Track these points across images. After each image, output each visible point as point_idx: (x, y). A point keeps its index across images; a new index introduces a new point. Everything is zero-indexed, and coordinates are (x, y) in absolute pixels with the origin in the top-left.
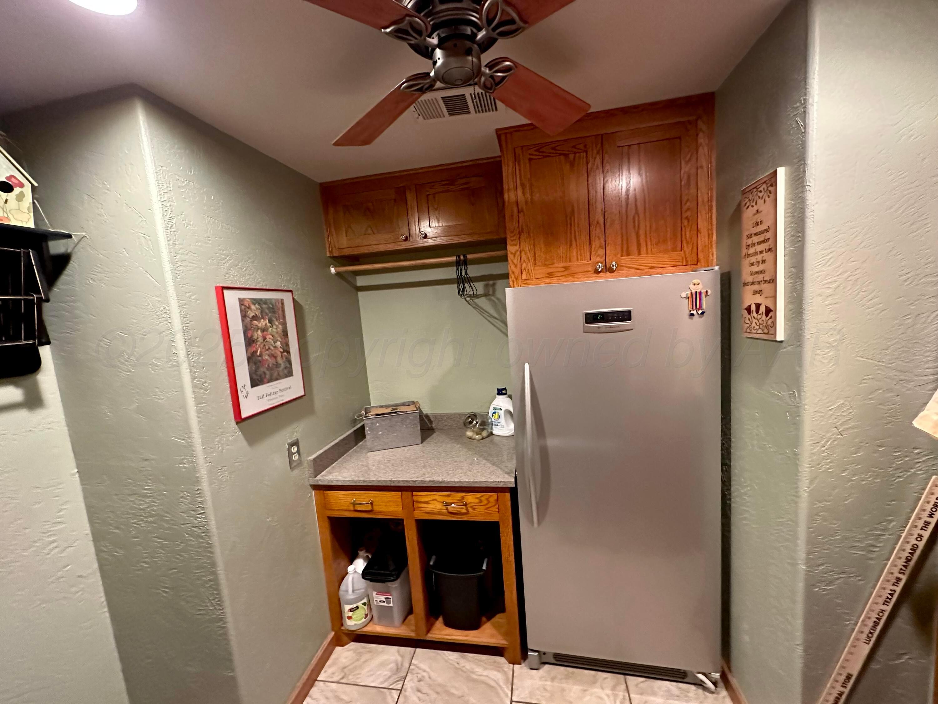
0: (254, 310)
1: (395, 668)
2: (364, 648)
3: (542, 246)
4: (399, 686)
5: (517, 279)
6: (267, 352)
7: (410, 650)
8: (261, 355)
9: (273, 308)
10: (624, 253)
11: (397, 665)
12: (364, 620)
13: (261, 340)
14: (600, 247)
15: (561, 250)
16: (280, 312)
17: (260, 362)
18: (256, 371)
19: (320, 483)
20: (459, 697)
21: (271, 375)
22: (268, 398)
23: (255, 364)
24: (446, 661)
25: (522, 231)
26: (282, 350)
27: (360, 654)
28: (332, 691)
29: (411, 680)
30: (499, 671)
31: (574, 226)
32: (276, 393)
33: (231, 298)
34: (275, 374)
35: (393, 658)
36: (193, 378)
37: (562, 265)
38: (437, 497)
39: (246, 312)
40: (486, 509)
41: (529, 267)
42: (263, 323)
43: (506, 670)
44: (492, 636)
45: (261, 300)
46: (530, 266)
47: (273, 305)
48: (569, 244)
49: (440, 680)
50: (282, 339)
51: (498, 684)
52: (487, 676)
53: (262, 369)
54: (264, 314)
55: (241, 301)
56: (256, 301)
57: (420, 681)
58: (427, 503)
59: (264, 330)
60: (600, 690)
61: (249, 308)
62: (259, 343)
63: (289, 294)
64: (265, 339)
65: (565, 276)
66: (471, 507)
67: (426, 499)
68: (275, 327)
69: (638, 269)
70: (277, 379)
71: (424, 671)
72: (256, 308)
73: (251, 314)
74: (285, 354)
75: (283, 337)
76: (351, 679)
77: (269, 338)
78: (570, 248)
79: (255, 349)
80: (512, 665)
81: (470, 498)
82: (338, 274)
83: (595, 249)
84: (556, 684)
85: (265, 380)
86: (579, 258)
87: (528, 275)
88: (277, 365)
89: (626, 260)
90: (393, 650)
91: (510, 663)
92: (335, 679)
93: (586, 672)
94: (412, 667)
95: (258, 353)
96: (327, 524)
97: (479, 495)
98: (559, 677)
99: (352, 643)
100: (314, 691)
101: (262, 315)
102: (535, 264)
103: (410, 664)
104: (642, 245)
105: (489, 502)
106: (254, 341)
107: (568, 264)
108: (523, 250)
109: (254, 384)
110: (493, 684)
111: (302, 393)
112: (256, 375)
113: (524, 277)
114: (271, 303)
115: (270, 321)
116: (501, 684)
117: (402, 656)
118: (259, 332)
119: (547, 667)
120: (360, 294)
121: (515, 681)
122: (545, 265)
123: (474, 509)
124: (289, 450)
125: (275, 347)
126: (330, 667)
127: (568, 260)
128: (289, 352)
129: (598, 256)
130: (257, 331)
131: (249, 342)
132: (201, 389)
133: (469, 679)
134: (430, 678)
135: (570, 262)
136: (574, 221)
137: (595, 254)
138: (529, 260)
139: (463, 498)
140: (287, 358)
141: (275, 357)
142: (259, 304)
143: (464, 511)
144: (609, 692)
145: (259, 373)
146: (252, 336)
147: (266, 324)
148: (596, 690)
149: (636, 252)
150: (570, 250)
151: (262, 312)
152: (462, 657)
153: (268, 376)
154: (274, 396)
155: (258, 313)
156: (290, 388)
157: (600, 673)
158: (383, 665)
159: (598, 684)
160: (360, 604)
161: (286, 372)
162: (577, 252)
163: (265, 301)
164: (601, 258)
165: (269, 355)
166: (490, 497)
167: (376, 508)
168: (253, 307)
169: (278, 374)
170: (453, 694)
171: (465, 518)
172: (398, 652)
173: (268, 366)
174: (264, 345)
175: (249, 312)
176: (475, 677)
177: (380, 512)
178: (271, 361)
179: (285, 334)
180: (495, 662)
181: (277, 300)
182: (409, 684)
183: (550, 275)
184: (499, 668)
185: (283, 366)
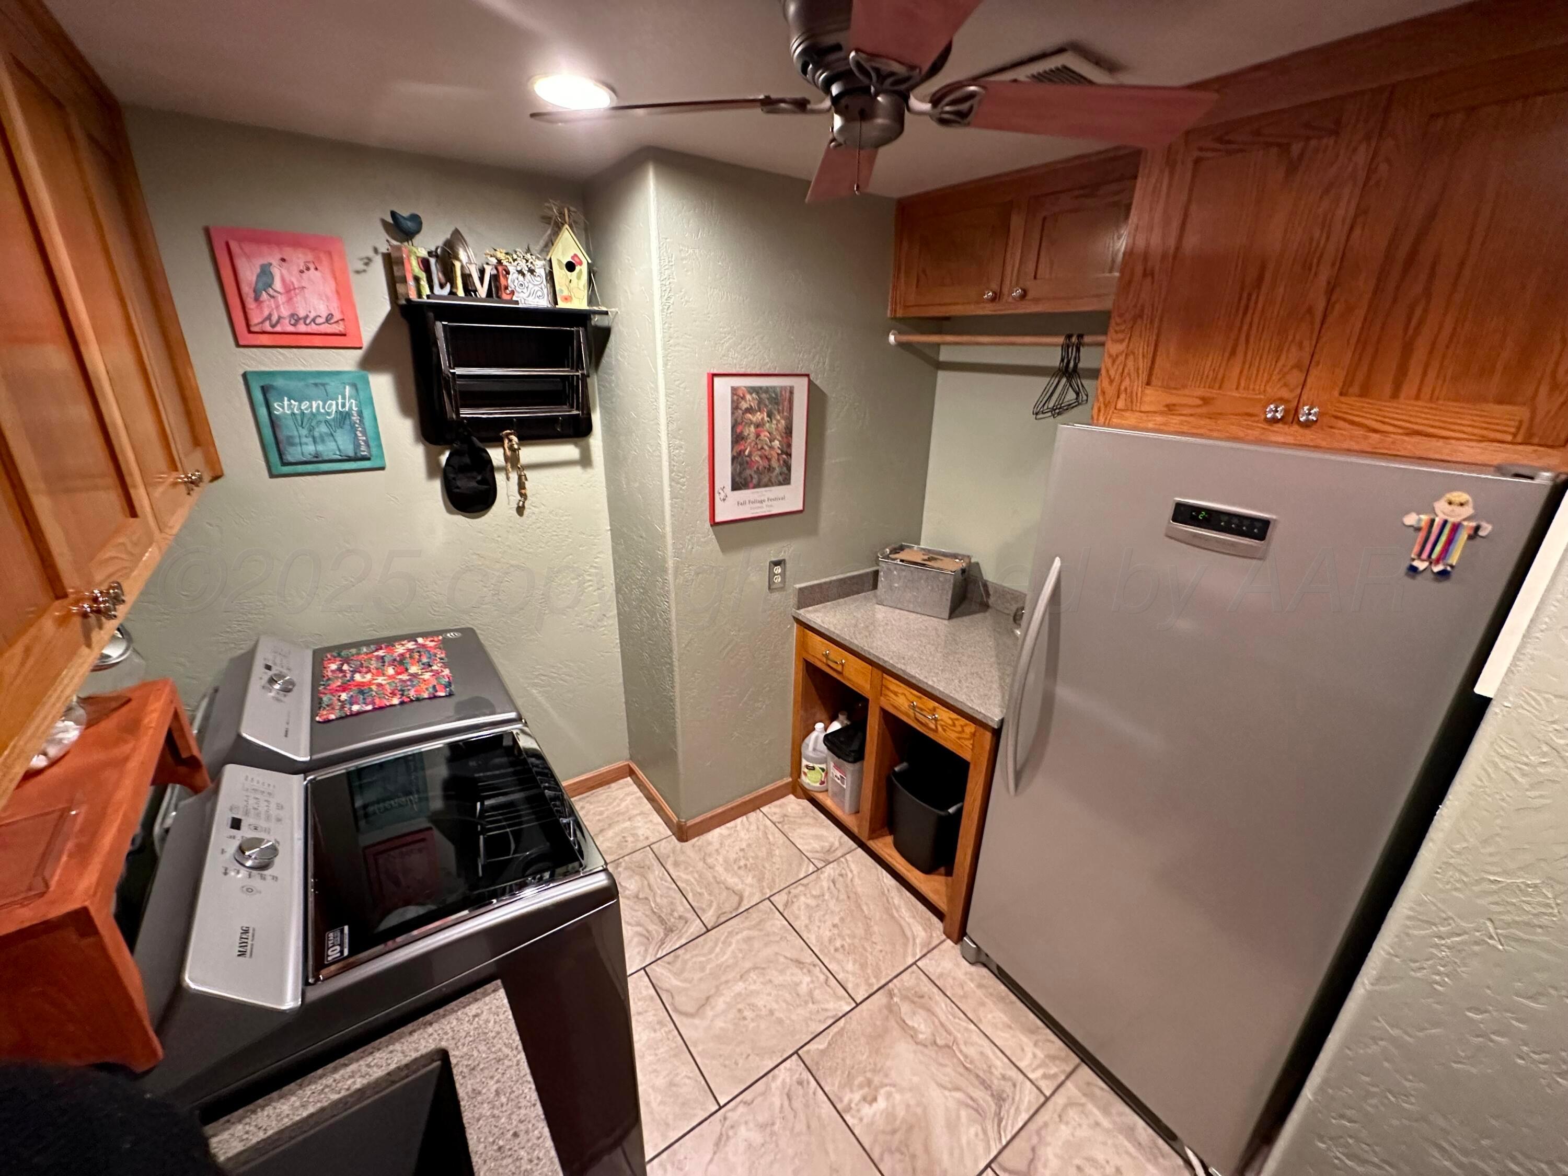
0: (750, 400)
1: (828, 848)
2: (813, 812)
3: (1172, 350)
4: (820, 865)
5: (1106, 406)
6: (759, 453)
7: (851, 844)
8: (750, 455)
9: (776, 398)
10: (1355, 389)
11: (831, 847)
12: (818, 785)
13: (752, 436)
14: (1298, 366)
15: (1209, 363)
16: (786, 403)
17: (747, 462)
18: (740, 473)
19: (800, 618)
20: (865, 917)
21: (760, 480)
22: (752, 505)
23: (741, 464)
24: (878, 879)
25: (1141, 316)
26: (779, 452)
27: (806, 815)
28: (765, 826)
29: (833, 868)
30: (924, 929)
31: (1253, 313)
32: (761, 502)
33: (723, 387)
34: (765, 480)
35: (831, 839)
36: (671, 471)
37: (1200, 392)
38: (907, 694)
39: (738, 403)
40: (959, 738)
41: (1135, 388)
42: (758, 417)
43: (934, 935)
44: (936, 892)
45: (761, 388)
46: (1138, 386)
47: (776, 395)
48: (1229, 349)
49: (859, 890)
50: (782, 437)
51: (914, 939)
52: (909, 924)
53: (748, 472)
54: (762, 406)
55: (734, 390)
56: (753, 390)
57: (841, 875)
58: (896, 694)
59: (757, 426)
60: (1031, 1044)
61: (743, 398)
62: (749, 441)
63: (805, 380)
64: (758, 436)
65: (1201, 416)
66: (942, 726)
67: (896, 690)
68: (774, 422)
69: (1375, 431)
70: (766, 486)
71: (851, 871)
72: (753, 398)
73: (744, 405)
74: (784, 456)
75: (784, 435)
76: (786, 828)
77: (765, 436)
78: (1229, 359)
79: (743, 447)
80: (944, 937)
81: (944, 715)
82: (900, 344)
83: (1281, 370)
84: (979, 993)
85: (751, 485)
86: (1242, 384)
87: (1130, 404)
88: (770, 469)
89: (1353, 405)
90: (839, 833)
91: (945, 933)
92: (774, 819)
93: (1032, 1016)
94: (842, 859)
95: (747, 453)
96: (801, 666)
97: (955, 716)
98: (991, 990)
99: (806, 801)
100: (753, 816)
101: (759, 408)
102: (1148, 383)
103: (842, 856)
104: (1411, 373)
105: (963, 731)
106: (743, 438)
107: (1214, 392)
108: (1133, 353)
109: (736, 487)
110: (909, 934)
111: (800, 507)
112: (740, 477)
113: (1121, 404)
114: (774, 392)
115: (770, 415)
116: (918, 941)
117: (841, 844)
118: (752, 429)
119: (984, 971)
120: (941, 375)
121: (935, 951)
122: (1167, 388)
123: (944, 730)
124: (771, 570)
125: (771, 448)
126: (776, 806)
127: (1217, 385)
128: (789, 455)
129: (1285, 385)
130: (749, 426)
131: (737, 438)
132: (678, 483)
133: (888, 911)
134: (852, 880)
135: (1220, 388)
136: (1256, 303)
137: (1279, 380)
138: (1138, 373)
139: (934, 709)
140: (785, 461)
141: (769, 460)
142: (757, 393)
143: (933, 727)
144: (1040, 1055)
145: (743, 476)
146: (742, 432)
147: (763, 419)
148: (1025, 1039)
149: (1388, 390)
150: (1227, 364)
151: (760, 402)
152: (898, 889)
153: (755, 481)
154: (759, 505)
155: (754, 405)
156: (783, 498)
157: (1048, 1031)
158: (817, 837)
159: (1035, 1038)
160: (817, 766)
161: (781, 478)
162: (1241, 372)
163: (766, 390)
164: (1292, 391)
165: (761, 457)
166: (966, 725)
167: (846, 673)
168: (748, 397)
169: (770, 480)
170: (862, 910)
171: (931, 735)
172: (841, 837)
173: (758, 468)
174: (756, 444)
175: (743, 403)
176: (896, 914)
177: (849, 680)
178: (762, 463)
179: (789, 431)
180: (929, 920)
181: (783, 388)
182: (829, 870)
183: (1170, 409)
184: (928, 927)
185: (777, 470)
